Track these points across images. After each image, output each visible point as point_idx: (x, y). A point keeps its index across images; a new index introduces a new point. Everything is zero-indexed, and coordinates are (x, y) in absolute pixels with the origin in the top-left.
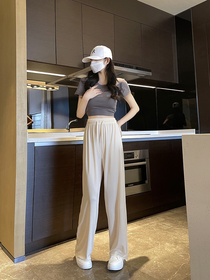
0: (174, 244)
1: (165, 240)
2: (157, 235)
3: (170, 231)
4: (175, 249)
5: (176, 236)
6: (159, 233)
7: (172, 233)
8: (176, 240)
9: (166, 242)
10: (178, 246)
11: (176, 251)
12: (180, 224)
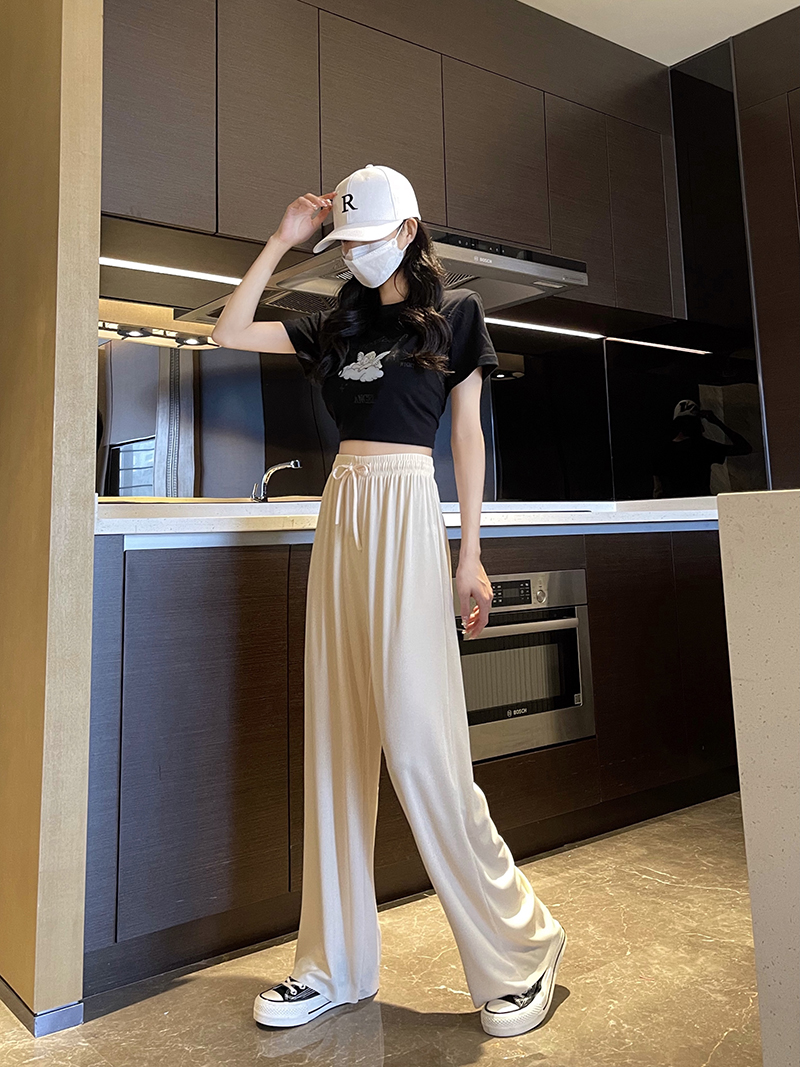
0: (684, 949)
1: (650, 935)
2: (618, 914)
3: (670, 897)
4: (690, 971)
5: (691, 917)
6: (627, 906)
7: (677, 904)
8: (692, 931)
9: (655, 940)
10: (703, 958)
11: (697, 978)
12: (705, 868)
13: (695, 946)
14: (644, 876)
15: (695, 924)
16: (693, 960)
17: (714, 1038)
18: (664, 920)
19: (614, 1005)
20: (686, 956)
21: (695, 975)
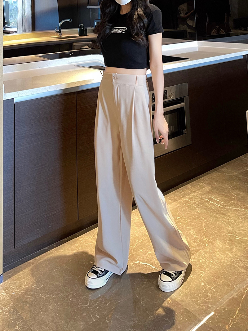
0: (228, 243)
1: (215, 235)
2: (202, 223)
3: (221, 214)
4: (231, 255)
5: (230, 226)
7: (224, 218)
8: (230, 233)
9: (217, 238)
10: (235, 248)
11: (233, 259)
12: (234, 198)
13: (232, 242)
14: (211, 202)
15: (231, 229)
16: (232, 249)
17: (242, 294)
18: (219, 227)
19: (203, 274)
20: (229, 247)
21: (232, 258)
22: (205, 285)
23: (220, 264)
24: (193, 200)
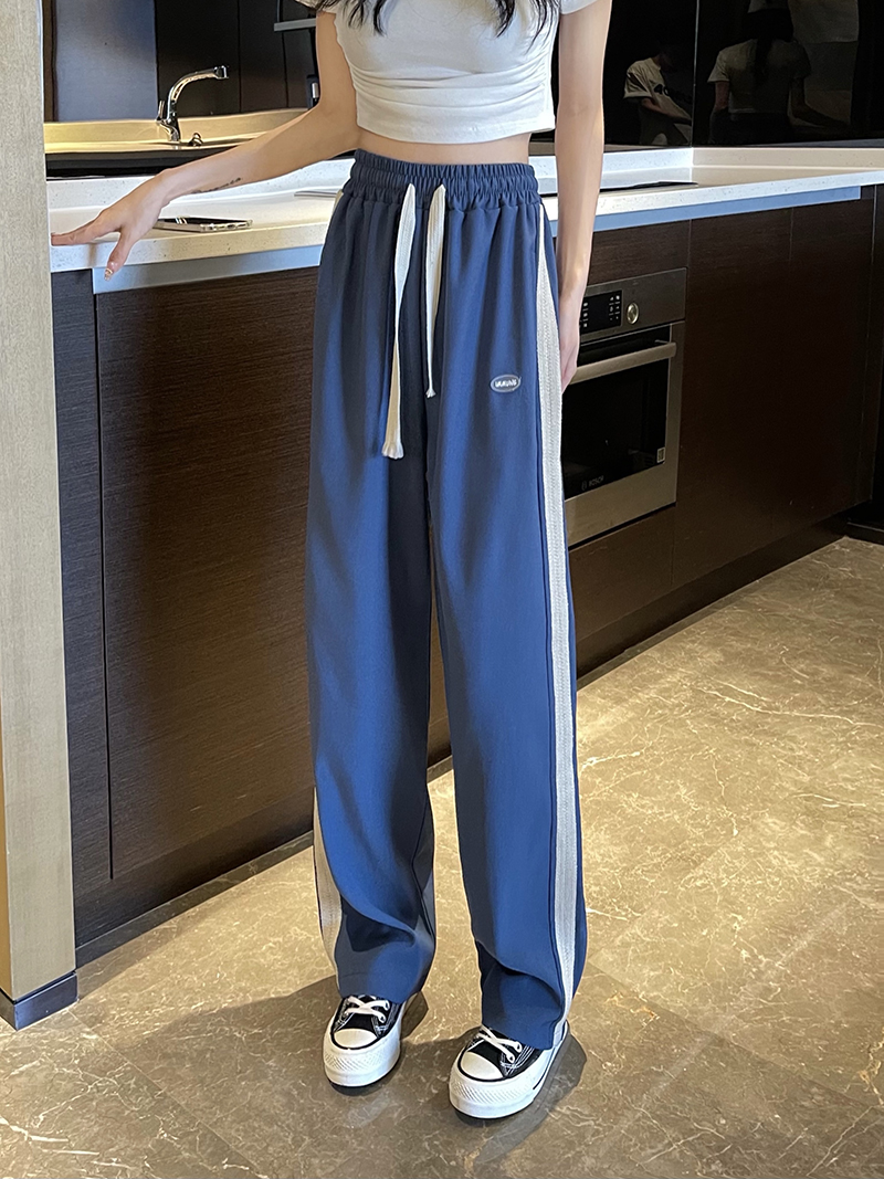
0: (803, 822)
1: (755, 799)
2: (710, 766)
3: (765, 732)
4: (820, 859)
5: (800, 767)
6: (717, 751)
7: (777, 744)
8: (806, 790)
9: (763, 808)
10: (831, 836)
11: (831, 870)
12: (799, 682)
13: (817, 818)
14: (727, 699)
15: (806, 779)
16: (820, 839)
18: (766, 774)
19: (739, 923)
20: (809, 834)
21: (827, 866)
22: (755, 957)
23: (789, 889)
24: (670, 697)
